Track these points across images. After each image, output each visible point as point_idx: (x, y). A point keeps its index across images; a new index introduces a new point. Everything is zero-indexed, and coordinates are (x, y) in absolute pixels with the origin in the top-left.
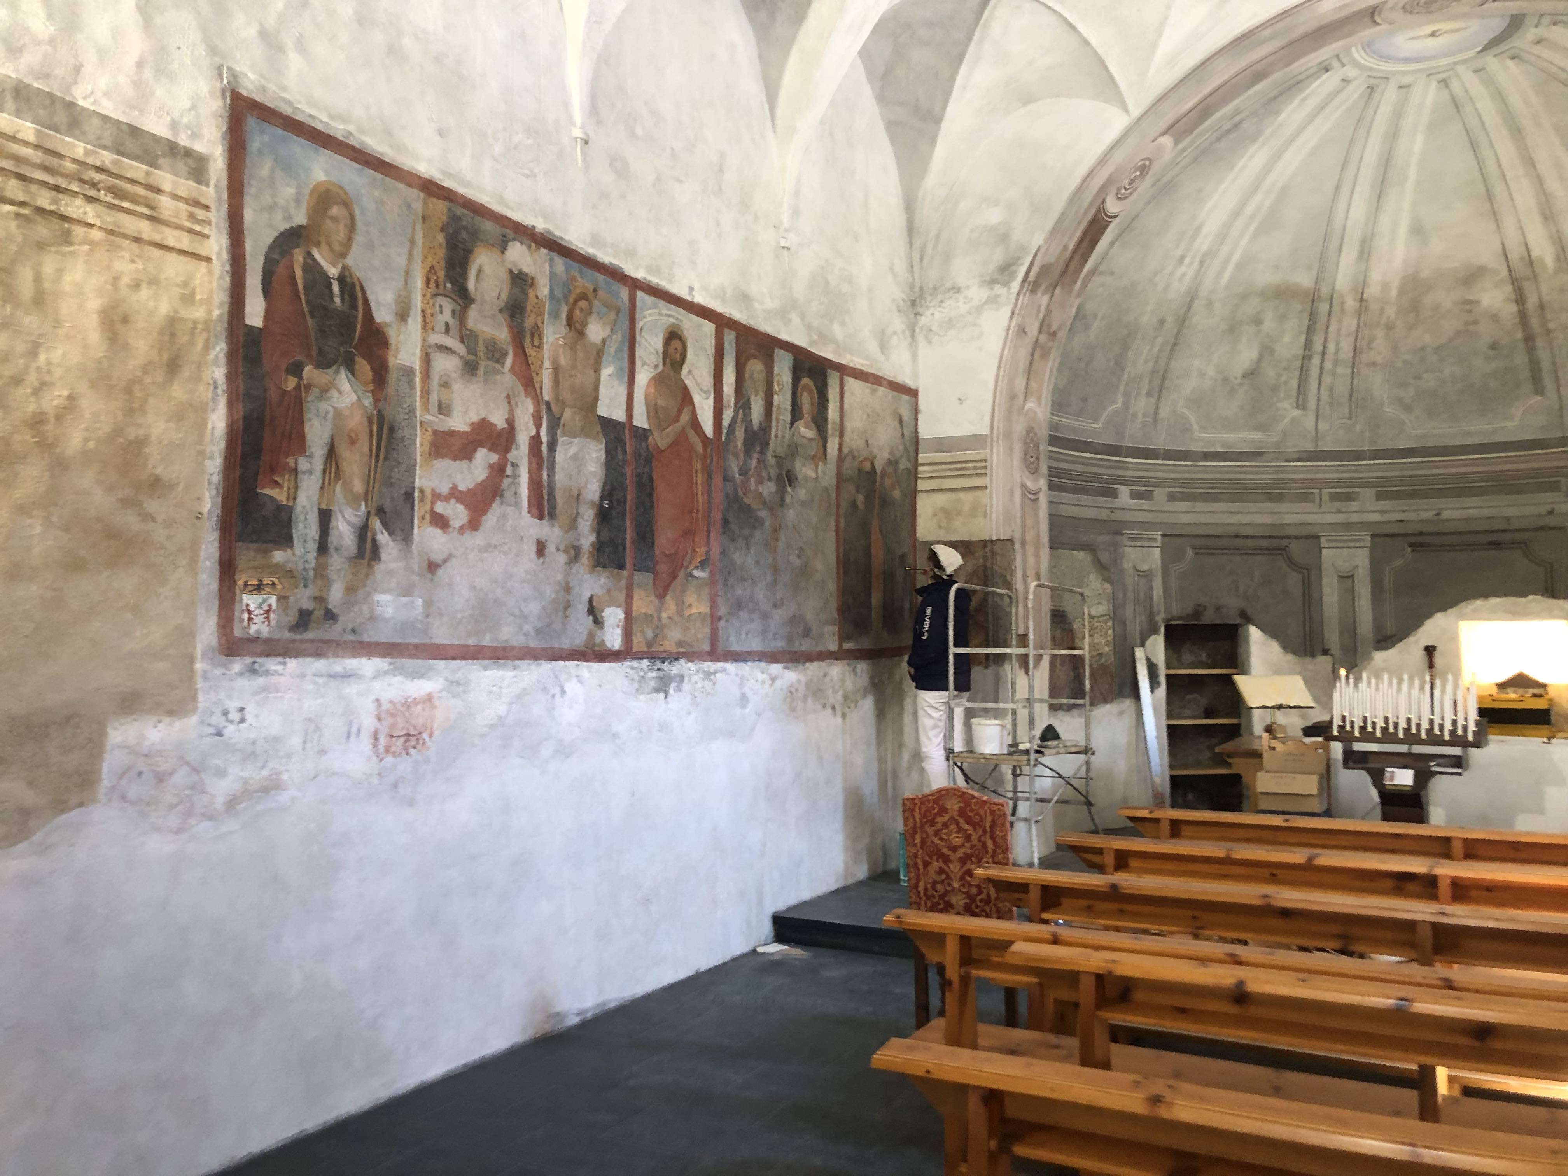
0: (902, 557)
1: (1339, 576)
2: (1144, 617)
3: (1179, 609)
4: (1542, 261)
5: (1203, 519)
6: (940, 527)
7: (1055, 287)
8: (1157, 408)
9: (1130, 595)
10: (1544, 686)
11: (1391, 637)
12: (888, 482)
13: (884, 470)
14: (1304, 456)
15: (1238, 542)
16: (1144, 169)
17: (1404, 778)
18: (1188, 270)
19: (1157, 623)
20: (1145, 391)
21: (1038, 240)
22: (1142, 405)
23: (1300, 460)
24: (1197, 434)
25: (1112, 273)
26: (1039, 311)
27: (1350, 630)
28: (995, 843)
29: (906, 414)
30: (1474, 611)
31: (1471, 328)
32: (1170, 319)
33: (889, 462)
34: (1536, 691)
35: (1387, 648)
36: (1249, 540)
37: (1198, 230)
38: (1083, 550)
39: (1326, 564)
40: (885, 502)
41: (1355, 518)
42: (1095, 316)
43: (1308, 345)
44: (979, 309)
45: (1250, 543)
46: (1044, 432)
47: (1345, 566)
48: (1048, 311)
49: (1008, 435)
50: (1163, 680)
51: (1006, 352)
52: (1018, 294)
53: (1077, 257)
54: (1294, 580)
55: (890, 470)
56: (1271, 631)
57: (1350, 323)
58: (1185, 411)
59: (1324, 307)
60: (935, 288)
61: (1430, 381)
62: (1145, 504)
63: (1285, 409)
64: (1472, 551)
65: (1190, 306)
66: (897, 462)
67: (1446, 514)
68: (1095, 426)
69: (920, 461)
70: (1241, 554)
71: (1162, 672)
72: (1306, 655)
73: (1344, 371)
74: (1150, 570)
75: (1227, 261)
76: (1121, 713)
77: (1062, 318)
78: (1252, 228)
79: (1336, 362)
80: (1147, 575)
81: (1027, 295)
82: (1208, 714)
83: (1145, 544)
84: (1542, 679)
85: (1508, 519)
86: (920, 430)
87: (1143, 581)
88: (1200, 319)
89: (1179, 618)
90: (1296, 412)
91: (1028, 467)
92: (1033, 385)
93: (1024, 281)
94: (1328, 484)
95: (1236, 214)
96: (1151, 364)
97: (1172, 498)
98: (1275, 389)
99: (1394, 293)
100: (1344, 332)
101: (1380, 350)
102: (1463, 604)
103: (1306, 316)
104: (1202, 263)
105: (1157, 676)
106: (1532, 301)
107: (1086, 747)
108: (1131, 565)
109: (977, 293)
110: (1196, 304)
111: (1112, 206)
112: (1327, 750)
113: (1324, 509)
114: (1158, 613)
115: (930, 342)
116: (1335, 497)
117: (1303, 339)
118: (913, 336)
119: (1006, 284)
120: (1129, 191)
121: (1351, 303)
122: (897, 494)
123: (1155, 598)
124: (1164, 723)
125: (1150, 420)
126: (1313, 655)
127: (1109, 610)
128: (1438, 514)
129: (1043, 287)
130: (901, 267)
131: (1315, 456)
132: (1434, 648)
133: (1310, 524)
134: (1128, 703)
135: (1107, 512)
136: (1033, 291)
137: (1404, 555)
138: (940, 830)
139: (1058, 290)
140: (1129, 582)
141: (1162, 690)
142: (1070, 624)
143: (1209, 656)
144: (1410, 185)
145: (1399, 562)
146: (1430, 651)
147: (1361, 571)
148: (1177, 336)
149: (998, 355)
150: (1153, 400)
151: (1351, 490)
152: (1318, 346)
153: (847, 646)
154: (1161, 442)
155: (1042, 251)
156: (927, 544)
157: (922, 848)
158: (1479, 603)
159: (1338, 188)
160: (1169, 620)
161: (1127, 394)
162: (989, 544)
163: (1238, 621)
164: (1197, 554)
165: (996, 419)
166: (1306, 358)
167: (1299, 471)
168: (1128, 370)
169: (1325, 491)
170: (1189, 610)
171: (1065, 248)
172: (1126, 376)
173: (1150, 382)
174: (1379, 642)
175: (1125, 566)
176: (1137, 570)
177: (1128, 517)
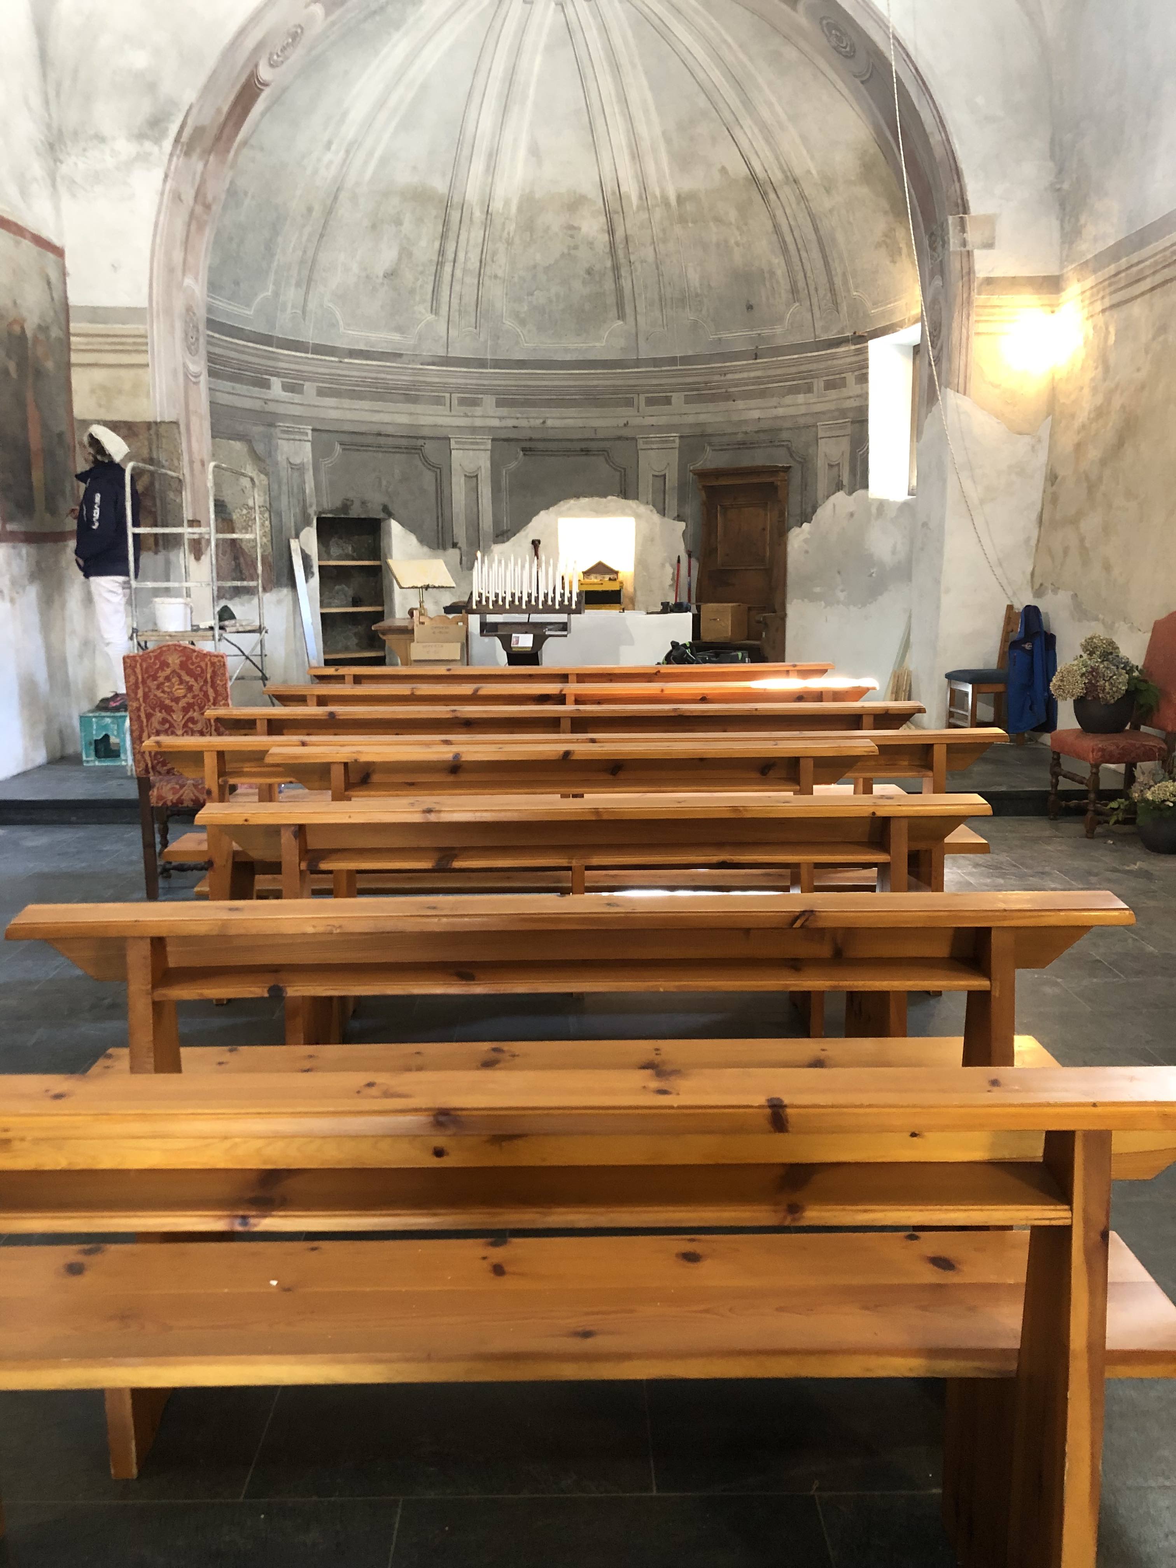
0: (60, 435)
1: (465, 476)
2: (297, 510)
3: (330, 503)
4: (629, 197)
5: (349, 416)
6: (100, 406)
7: (210, 153)
8: (305, 300)
9: (285, 488)
10: (617, 573)
11: (507, 531)
12: (40, 351)
13: (35, 338)
14: (436, 360)
15: (382, 440)
16: (295, 37)
17: (525, 641)
18: (334, 156)
19: (310, 515)
20: (293, 281)
21: (189, 96)
22: (291, 295)
23: (433, 364)
24: (342, 330)
25: (262, 149)
26: (194, 178)
27: (474, 525)
28: (216, 691)
29: (54, 276)
30: (569, 509)
31: (573, 252)
32: (317, 208)
33: (40, 327)
34: (612, 576)
35: (503, 542)
36: (391, 439)
37: (345, 114)
38: (239, 440)
39: (454, 465)
40: (39, 373)
41: (479, 422)
42: (246, 194)
43: (441, 252)
44: (128, 166)
45: (390, 441)
46: (202, 314)
47: (470, 467)
48: (203, 182)
49: (168, 311)
50: (316, 570)
51: (162, 218)
52: (171, 155)
53: (230, 124)
54: (428, 479)
55: (41, 337)
56: (409, 525)
57: (477, 234)
58: (330, 305)
59: (455, 216)
60: (76, 133)
61: (540, 298)
62: (297, 398)
63: (420, 313)
64: (568, 456)
65: (336, 198)
66: (47, 328)
67: (549, 423)
68: (248, 313)
69: (72, 330)
70: (383, 452)
71: (315, 564)
72: (438, 548)
73: (472, 280)
74: (303, 464)
75: (371, 154)
76: (279, 602)
77: (216, 189)
78: (394, 124)
79: (465, 271)
80: (300, 469)
81: (181, 159)
82: (355, 603)
83: (297, 437)
84: (616, 569)
85: (595, 430)
86: (69, 294)
87: (296, 474)
88: (344, 210)
89: (331, 512)
90: (431, 317)
91: (189, 348)
92: (190, 259)
93: (177, 141)
94: (459, 389)
95: (381, 104)
96: (300, 253)
97: (321, 393)
98: (412, 291)
99: (514, 209)
100: (472, 242)
101: (501, 265)
102: (562, 503)
103: (441, 222)
104: (348, 152)
105: (311, 567)
106: (620, 234)
107: (260, 626)
108: (284, 457)
109: (125, 147)
110: (343, 196)
111: (265, 73)
112: (466, 622)
113: (453, 413)
114: (311, 506)
115: (74, 196)
116: (463, 402)
117: (437, 245)
118: (54, 185)
119: (157, 141)
120: (281, 59)
121: (478, 215)
122: (50, 365)
123: (307, 491)
124: (318, 611)
125: (299, 312)
126: (445, 549)
127: (265, 501)
128: (544, 422)
129: (198, 150)
130: (36, 101)
131: (447, 361)
132: (539, 542)
133: (442, 426)
134: (285, 592)
135: (261, 403)
136: (187, 154)
137: (516, 459)
138: (163, 684)
139: (212, 158)
140: (283, 474)
141: (316, 580)
142: (230, 514)
143: (354, 550)
144: (529, 103)
145: (513, 465)
146: (536, 544)
147: (483, 471)
148: (324, 227)
149: (153, 220)
150: (302, 292)
151: (475, 396)
152: (450, 255)
153: (10, 527)
154: (310, 336)
155: (194, 111)
156: (86, 423)
157: (144, 701)
158: (572, 502)
159: (470, 94)
160: (320, 513)
161: (277, 283)
162: (153, 426)
163: (381, 515)
164: (344, 449)
165: (155, 291)
166: (440, 264)
167: (434, 374)
168: (277, 257)
169: (455, 396)
170: (338, 504)
171: (219, 111)
172: (275, 264)
173: (299, 273)
174: (497, 536)
175: (279, 458)
176: (290, 463)
177: (281, 409)
